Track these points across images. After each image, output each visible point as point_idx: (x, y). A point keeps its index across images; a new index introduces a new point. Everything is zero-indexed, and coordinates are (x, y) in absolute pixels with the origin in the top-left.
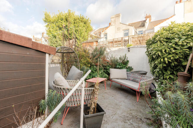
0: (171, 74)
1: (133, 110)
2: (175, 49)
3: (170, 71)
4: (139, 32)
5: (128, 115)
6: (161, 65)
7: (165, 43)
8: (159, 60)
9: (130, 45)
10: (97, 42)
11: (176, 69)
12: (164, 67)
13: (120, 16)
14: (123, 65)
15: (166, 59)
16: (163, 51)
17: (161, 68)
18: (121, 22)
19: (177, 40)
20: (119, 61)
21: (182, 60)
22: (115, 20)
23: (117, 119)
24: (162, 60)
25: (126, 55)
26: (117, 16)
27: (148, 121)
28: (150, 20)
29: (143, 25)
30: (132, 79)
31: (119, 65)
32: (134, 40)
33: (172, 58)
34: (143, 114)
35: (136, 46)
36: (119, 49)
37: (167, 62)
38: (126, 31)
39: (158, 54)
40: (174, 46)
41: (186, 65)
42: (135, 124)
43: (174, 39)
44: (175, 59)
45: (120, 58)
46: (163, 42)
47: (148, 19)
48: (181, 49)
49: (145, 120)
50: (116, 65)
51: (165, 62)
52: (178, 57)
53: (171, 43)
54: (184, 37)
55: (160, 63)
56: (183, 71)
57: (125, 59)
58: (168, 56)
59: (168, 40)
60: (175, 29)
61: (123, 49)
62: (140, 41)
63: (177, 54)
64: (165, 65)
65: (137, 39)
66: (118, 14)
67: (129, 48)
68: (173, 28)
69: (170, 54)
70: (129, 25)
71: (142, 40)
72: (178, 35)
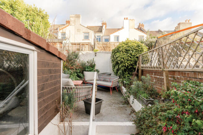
0: (128, 74)
1: (111, 100)
2: (130, 57)
3: (128, 72)
4: (97, 36)
5: (110, 103)
6: (123, 68)
7: (125, 53)
8: (122, 64)
9: (97, 51)
10: (62, 43)
11: (130, 70)
12: (125, 69)
13: (80, 17)
14: (91, 68)
15: (126, 64)
16: (125, 58)
17: (123, 70)
18: (81, 23)
19: (131, 52)
20: (87, 64)
21: (134, 64)
22: (75, 20)
23: (105, 106)
24: (124, 64)
25: (93, 59)
26: (77, 17)
27: (122, 103)
28: (106, 27)
29: (100, 30)
30: (103, 79)
31: (88, 68)
32: (99, 46)
33: (129, 63)
34: (118, 100)
35: (102, 52)
36: (87, 53)
37: (127, 66)
38: (86, 34)
39: (122, 60)
40: (130, 55)
41: (136, 68)
42: (117, 106)
43: (130, 51)
44: (131, 64)
45: (87, 61)
46: (124, 52)
47: (104, 26)
48: (133, 58)
49: (120, 103)
50: (85, 68)
51: (125, 66)
52: (132, 63)
53: (128, 53)
54: (134, 50)
55: (123, 67)
56: (134, 71)
57: (93, 63)
58: (127, 62)
59: (127, 51)
60: (129, 44)
61: (90, 53)
62: (104, 47)
63: (131, 61)
64: (125, 68)
65: (102, 46)
66: (78, 15)
67: (96, 53)
68: (128, 43)
69: (128, 60)
70: (87, 28)
71: (106, 47)
72: (132, 48)
